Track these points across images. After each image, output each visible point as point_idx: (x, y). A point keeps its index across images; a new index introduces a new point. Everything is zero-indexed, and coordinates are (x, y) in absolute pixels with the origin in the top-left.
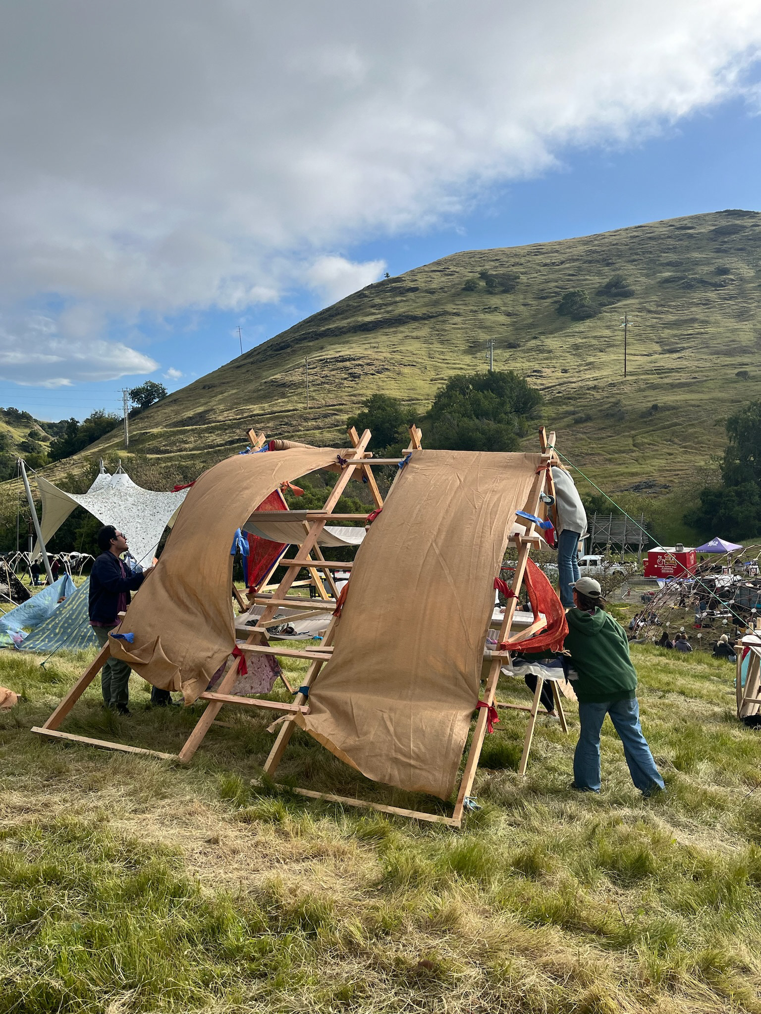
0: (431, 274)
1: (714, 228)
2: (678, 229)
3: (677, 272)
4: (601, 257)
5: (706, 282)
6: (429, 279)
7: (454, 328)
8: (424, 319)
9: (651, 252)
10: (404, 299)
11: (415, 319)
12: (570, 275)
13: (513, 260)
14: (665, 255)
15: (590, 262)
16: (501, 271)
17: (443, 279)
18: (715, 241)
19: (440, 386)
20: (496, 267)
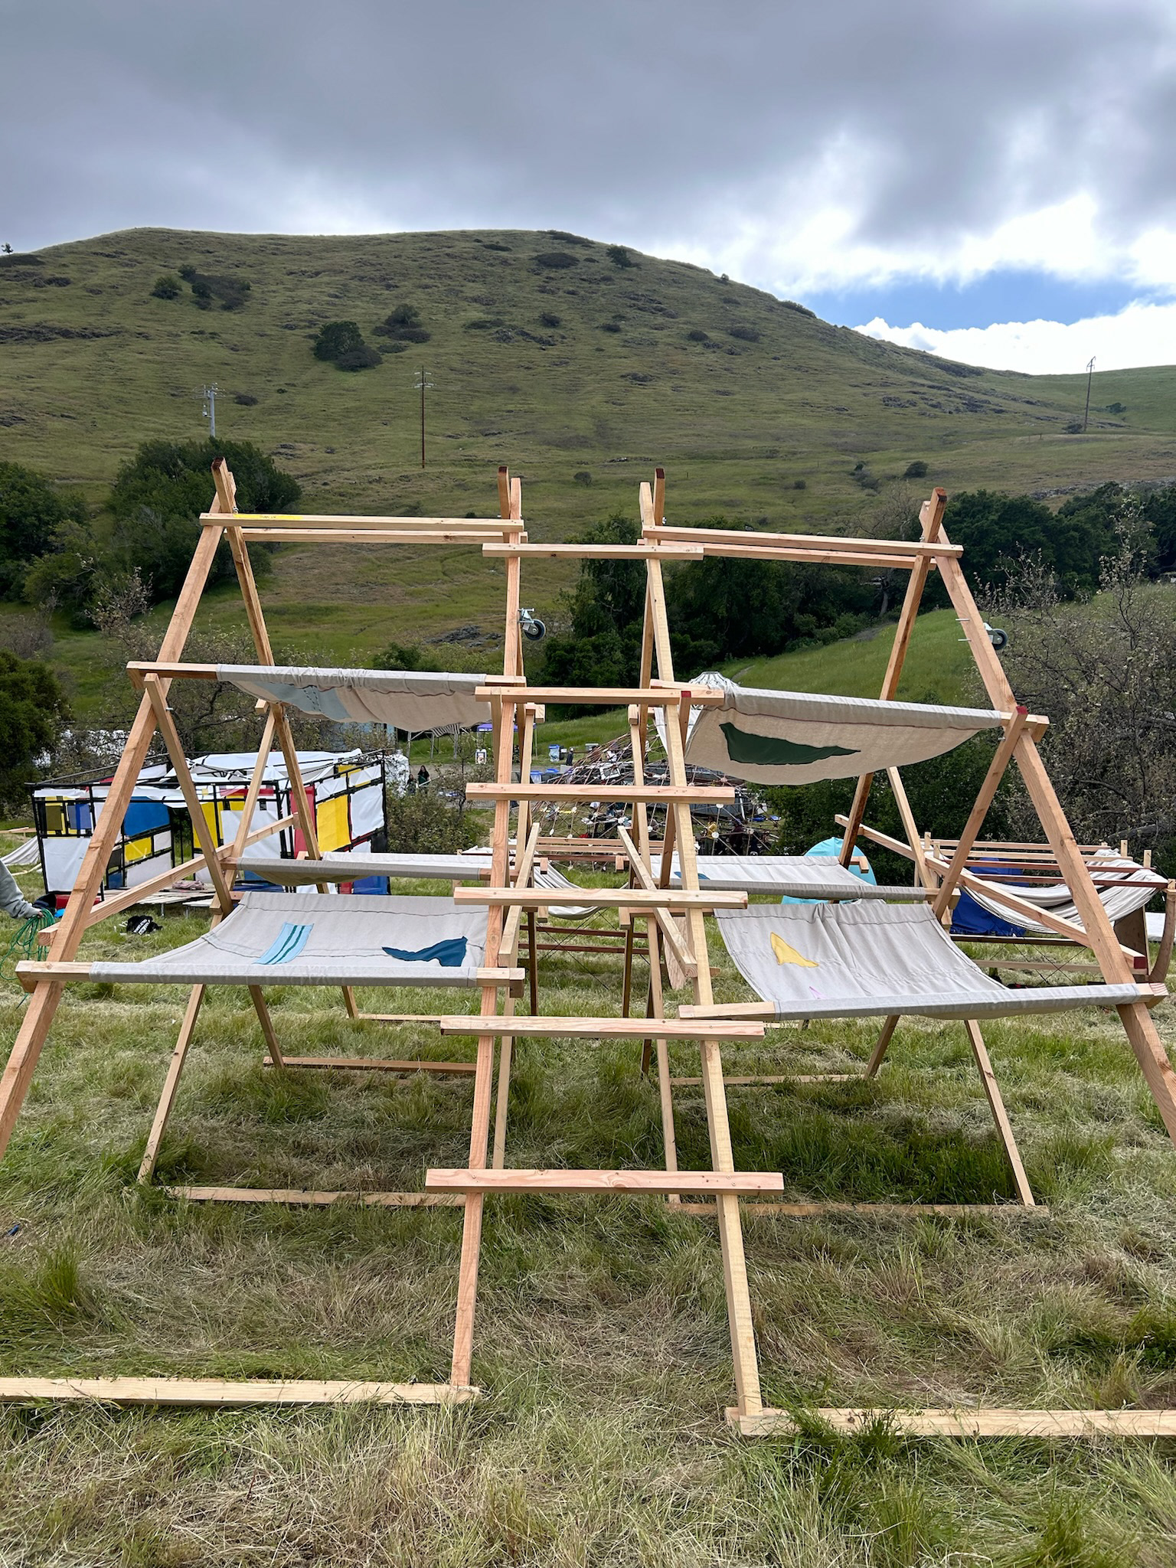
0: (92, 258)
1: (535, 254)
2: (487, 247)
3: (488, 313)
4: (377, 274)
5: (528, 334)
6: (89, 268)
7: (142, 361)
8: (84, 337)
9: (450, 278)
10: (43, 296)
11: (66, 334)
12: (330, 295)
13: (237, 257)
14: (471, 284)
15: (361, 279)
16: (217, 272)
17: (114, 271)
18: (538, 274)
19: (125, 458)
20: (209, 265)
